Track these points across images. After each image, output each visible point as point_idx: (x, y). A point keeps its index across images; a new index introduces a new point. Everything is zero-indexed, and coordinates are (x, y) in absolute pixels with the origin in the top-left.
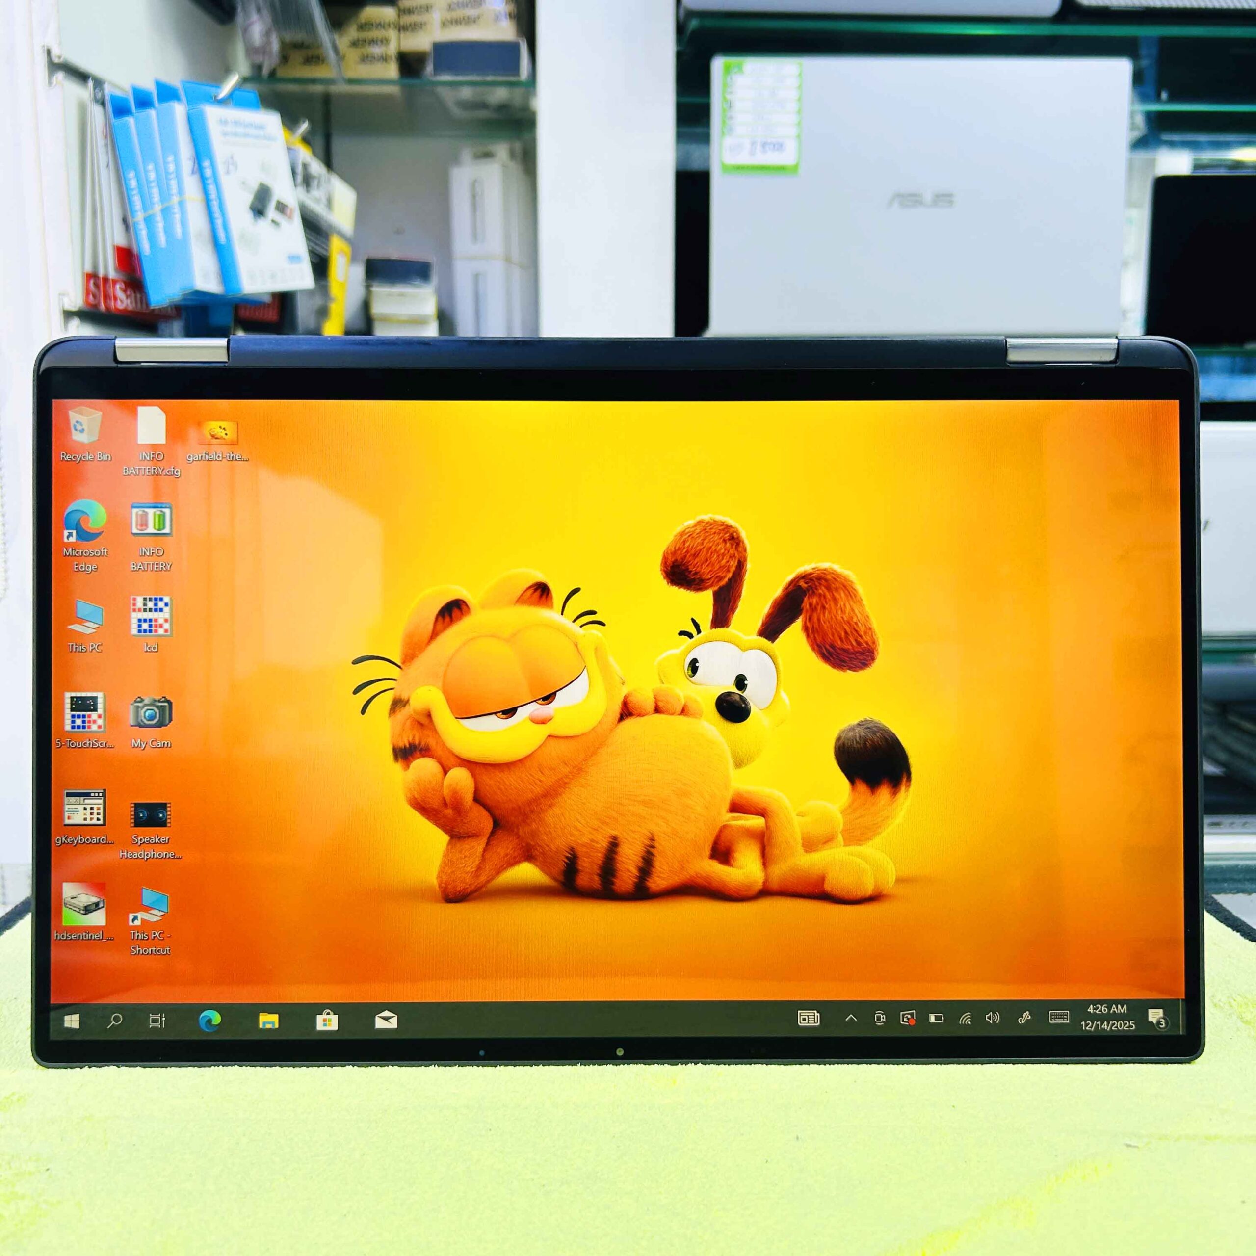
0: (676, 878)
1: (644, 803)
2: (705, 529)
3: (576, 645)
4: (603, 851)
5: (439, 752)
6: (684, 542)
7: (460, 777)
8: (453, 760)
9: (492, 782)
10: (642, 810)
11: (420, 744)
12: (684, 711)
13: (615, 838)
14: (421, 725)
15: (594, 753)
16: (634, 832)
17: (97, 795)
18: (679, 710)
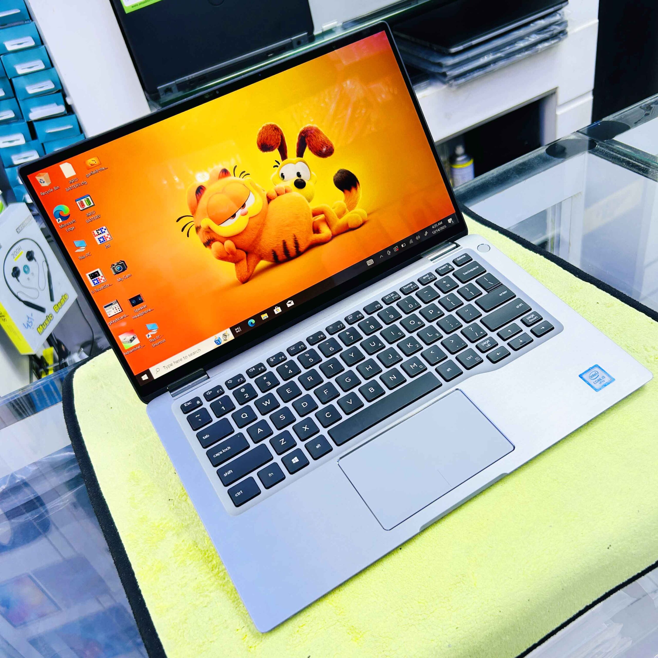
0: (306, 244)
1: (288, 226)
2: (266, 129)
3: (244, 185)
4: (282, 246)
5: (218, 238)
6: (262, 136)
7: (228, 243)
8: (223, 239)
9: (238, 241)
10: (288, 229)
11: (211, 239)
12: (286, 192)
13: (284, 241)
14: (208, 232)
15: (265, 217)
16: (288, 236)
17: (115, 303)
18: (285, 192)
